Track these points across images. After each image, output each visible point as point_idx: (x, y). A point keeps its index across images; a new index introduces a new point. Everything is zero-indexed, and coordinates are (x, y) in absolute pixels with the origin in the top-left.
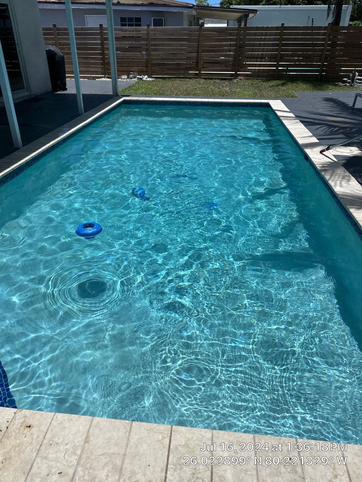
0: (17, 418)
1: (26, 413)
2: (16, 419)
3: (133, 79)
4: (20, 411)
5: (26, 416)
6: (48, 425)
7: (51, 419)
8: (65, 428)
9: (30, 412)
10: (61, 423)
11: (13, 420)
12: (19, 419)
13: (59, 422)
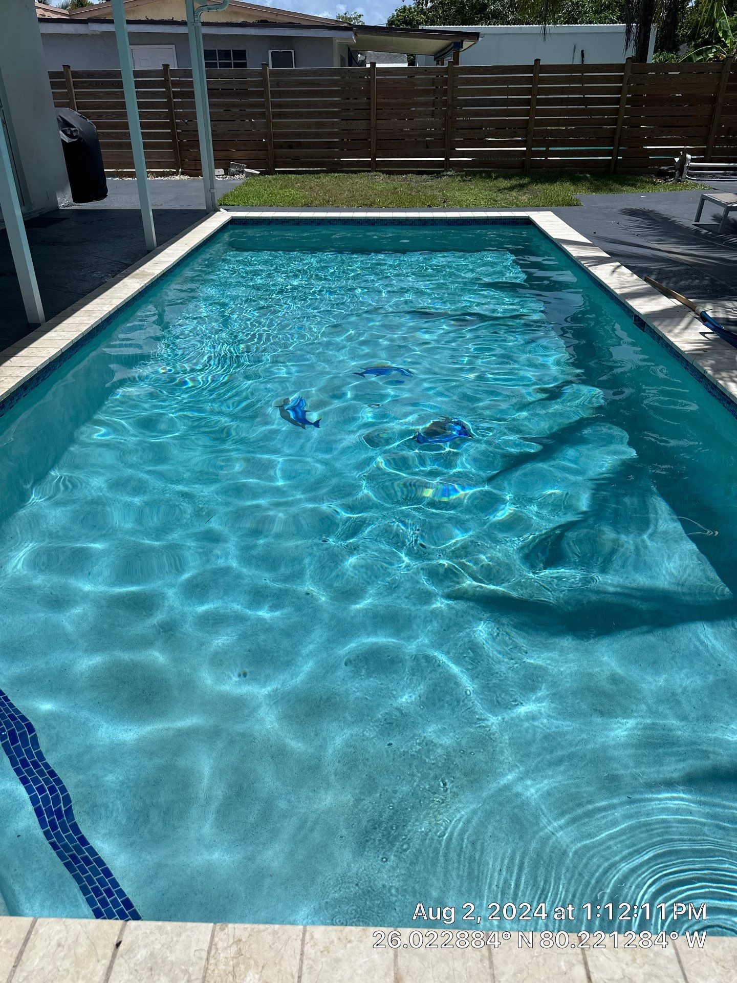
0: (220, 945)
1: (238, 934)
2: (217, 949)
3: (237, 177)
4: (222, 929)
5: (240, 940)
6: (298, 957)
7: (300, 942)
8: (337, 960)
9: (245, 929)
10: (327, 949)
11: (213, 953)
12: (226, 948)
13: (321, 947)
